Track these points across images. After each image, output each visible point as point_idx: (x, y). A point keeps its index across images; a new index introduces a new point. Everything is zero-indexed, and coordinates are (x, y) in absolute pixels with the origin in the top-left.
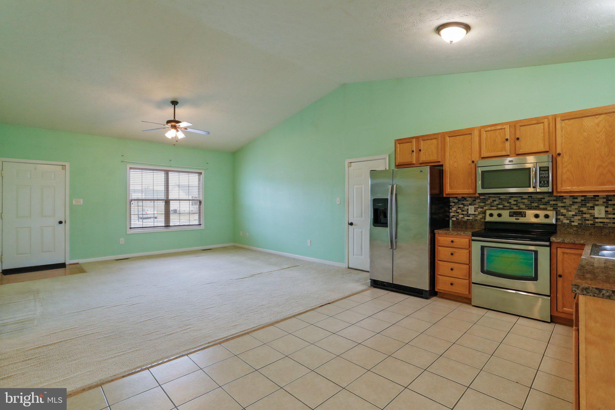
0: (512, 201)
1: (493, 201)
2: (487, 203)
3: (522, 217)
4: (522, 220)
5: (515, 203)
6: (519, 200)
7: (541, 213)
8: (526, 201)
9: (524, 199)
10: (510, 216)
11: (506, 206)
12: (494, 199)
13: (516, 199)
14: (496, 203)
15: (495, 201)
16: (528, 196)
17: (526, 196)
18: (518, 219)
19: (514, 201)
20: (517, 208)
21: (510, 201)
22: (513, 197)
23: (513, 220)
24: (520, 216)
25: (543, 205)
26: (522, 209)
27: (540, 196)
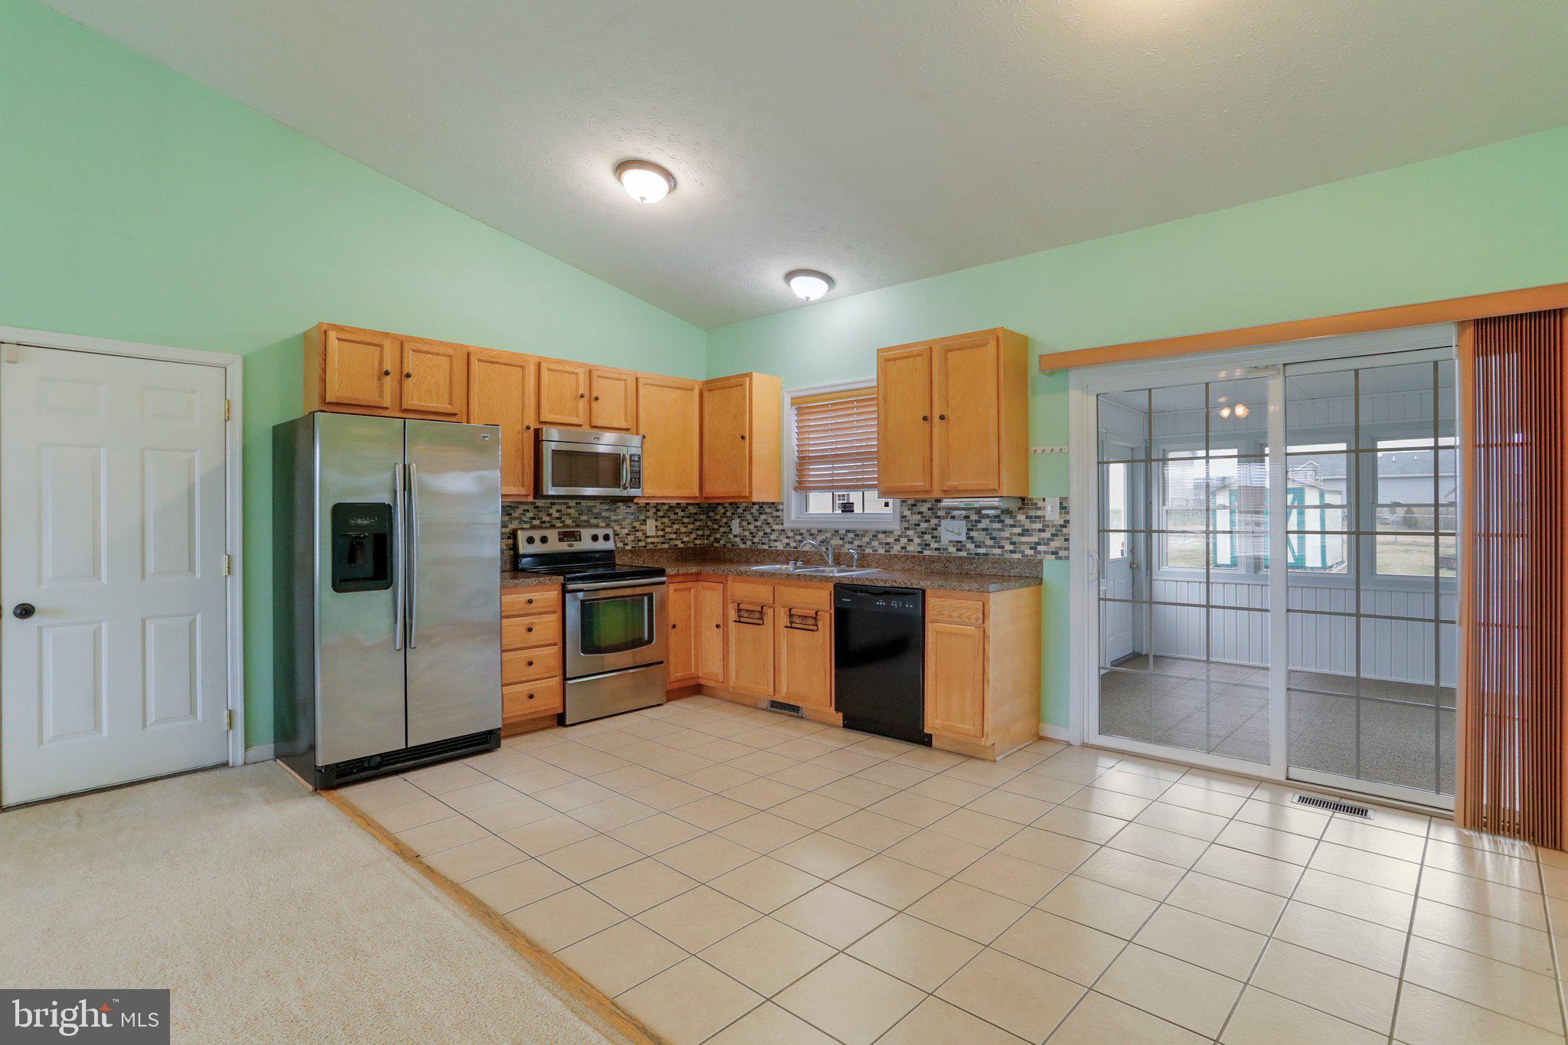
0: (553, 511)
1: (524, 510)
2: (515, 515)
3: (576, 540)
4: (578, 546)
5: (557, 515)
6: (563, 508)
7: (600, 533)
8: (572, 511)
9: (570, 507)
10: (561, 540)
11: (544, 522)
12: (526, 507)
13: (558, 507)
14: (530, 515)
15: (528, 511)
16: (577, 503)
17: (572, 503)
18: (571, 546)
19: (558, 511)
20: (561, 525)
21: (551, 511)
22: (554, 504)
23: (564, 547)
24: (574, 539)
25: (595, 518)
26: (567, 526)
27: (590, 503)
